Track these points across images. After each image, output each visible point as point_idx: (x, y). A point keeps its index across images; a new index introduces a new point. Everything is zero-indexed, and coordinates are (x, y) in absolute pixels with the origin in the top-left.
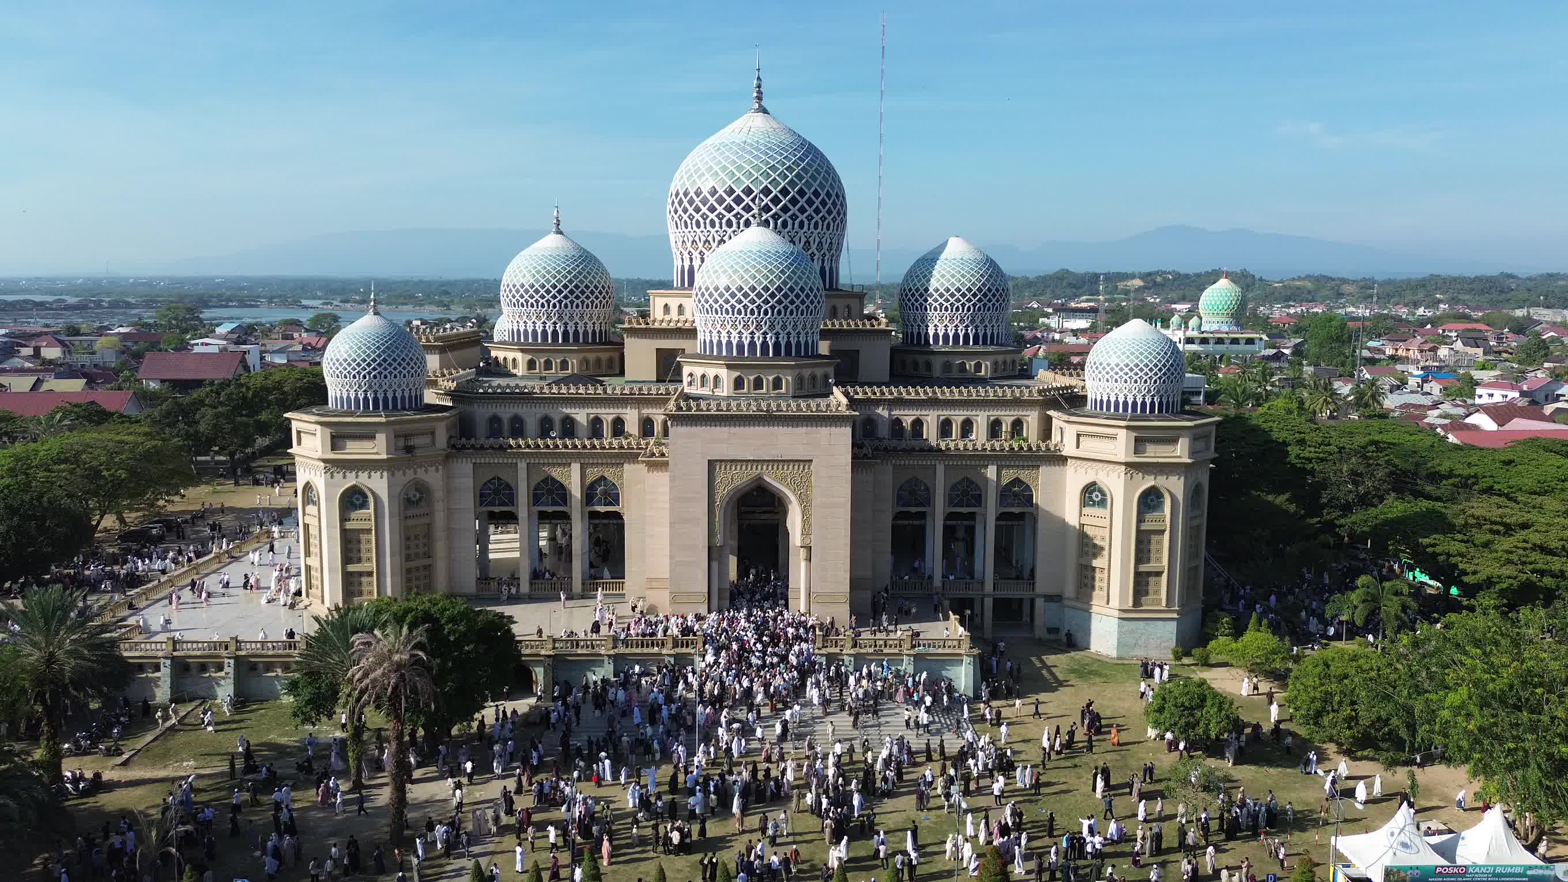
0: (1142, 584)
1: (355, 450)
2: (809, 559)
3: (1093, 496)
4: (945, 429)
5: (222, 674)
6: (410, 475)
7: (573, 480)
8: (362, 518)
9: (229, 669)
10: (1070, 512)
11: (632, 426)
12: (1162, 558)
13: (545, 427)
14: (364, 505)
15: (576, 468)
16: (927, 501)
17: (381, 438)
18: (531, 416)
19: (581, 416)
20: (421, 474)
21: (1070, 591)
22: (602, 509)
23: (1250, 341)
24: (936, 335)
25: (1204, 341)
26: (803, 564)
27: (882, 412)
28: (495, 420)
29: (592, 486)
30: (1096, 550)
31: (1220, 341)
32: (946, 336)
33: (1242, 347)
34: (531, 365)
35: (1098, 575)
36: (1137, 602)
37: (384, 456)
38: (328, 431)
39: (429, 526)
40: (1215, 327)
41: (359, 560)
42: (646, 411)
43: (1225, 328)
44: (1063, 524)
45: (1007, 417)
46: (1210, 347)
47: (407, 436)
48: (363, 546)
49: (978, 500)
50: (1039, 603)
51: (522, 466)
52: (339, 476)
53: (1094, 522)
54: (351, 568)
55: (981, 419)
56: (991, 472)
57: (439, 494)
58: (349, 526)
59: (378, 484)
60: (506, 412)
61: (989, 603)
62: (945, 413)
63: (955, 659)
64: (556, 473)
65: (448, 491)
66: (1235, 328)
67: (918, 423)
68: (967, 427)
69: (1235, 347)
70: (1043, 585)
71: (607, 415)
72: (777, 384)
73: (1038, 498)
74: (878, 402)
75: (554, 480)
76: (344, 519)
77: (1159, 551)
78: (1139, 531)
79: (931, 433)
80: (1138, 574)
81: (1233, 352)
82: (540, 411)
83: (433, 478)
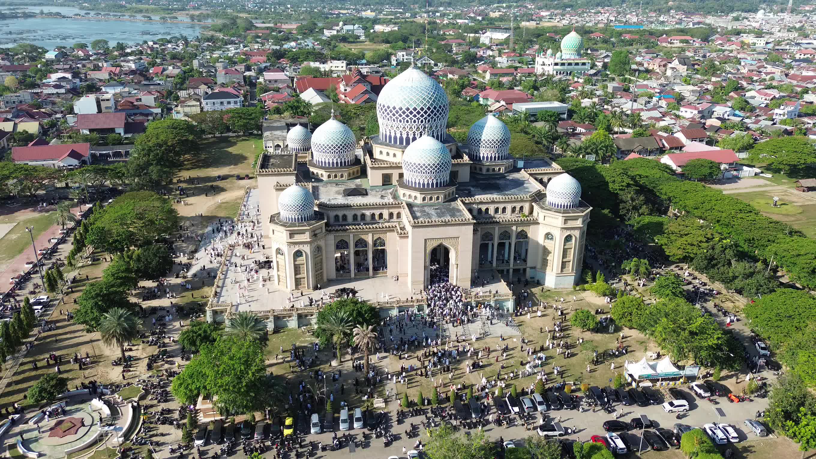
0: (564, 265)
1: (298, 238)
2: (457, 268)
3: (548, 236)
4: (497, 210)
5: (268, 320)
6: (316, 243)
7: (369, 239)
8: (301, 260)
9: (272, 319)
10: (541, 240)
11: (386, 216)
12: (571, 256)
13: (355, 217)
14: (301, 255)
15: (370, 235)
16: (492, 239)
17: (307, 234)
18: (350, 214)
19: (368, 213)
20: (319, 243)
21: (539, 266)
22: (380, 248)
23: (584, 64)
24: (483, 157)
25: (563, 64)
26: (455, 270)
27: (475, 206)
28: (337, 217)
29: (376, 241)
30: (549, 253)
31: (570, 64)
32: (487, 157)
33: (580, 67)
34: (329, 176)
35: (549, 262)
36: (562, 271)
37: (309, 240)
38: (288, 232)
39: (321, 259)
40: (568, 57)
41: (300, 274)
42: (391, 210)
43: (573, 57)
44: (538, 243)
45: (518, 205)
46: (566, 67)
47: (314, 231)
48: (301, 269)
49: (509, 238)
50: (528, 270)
51: (351, 235)
52: (292, 247)
53: (549, 244)
54: (298, 276)
55: (509, 207)
56: (514, 228)
57: (324, 248)
58: (297, 263)
59: (307, 249)
60: (340, 213)
61: (511, 271)
62: (496, 206)
63: (508, 300)
64: (363, 237)
65: (326, 245)
66: (577, 57)
67: (487, 209)
68: (504, 209)
69: (576, 67)
70: (530, 263)
71: (377, 212)
72: (438, 198)
73: (529, 235)
74: (473, 203)
75: (363, 240)
76: (295, 261)
77: (570, 254)
78: (564, 249)
79: (491, 212)
80: (563, 262)
81: (575, 70)
82: (353, 213)
83: (322, 243)
